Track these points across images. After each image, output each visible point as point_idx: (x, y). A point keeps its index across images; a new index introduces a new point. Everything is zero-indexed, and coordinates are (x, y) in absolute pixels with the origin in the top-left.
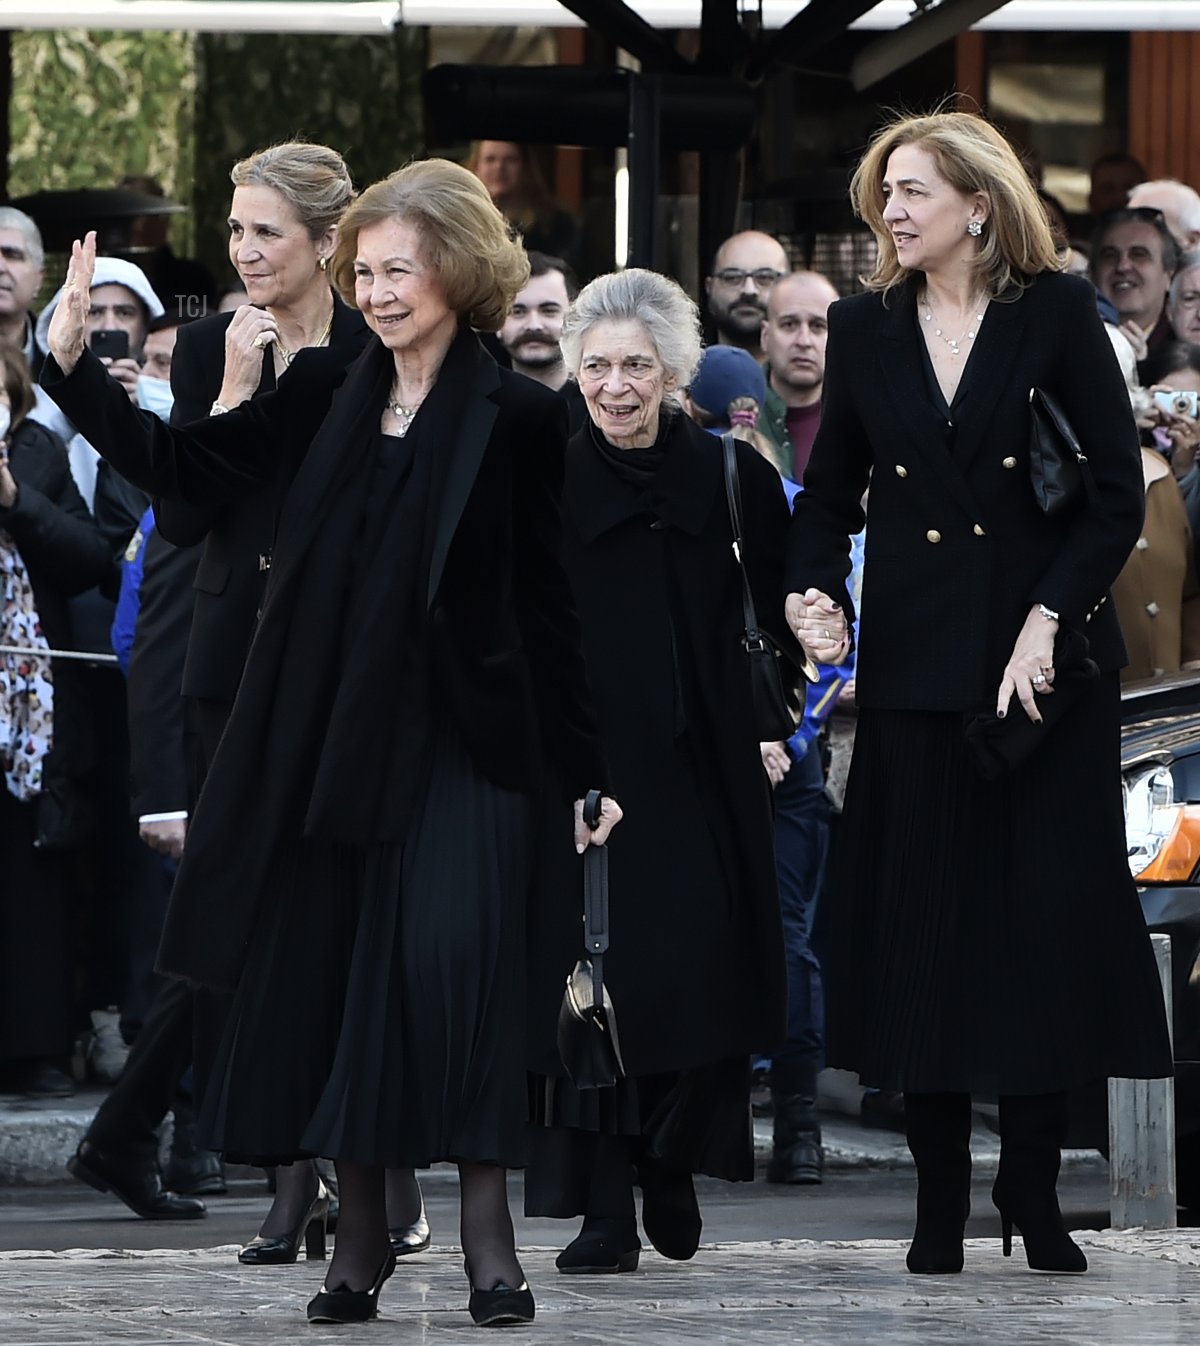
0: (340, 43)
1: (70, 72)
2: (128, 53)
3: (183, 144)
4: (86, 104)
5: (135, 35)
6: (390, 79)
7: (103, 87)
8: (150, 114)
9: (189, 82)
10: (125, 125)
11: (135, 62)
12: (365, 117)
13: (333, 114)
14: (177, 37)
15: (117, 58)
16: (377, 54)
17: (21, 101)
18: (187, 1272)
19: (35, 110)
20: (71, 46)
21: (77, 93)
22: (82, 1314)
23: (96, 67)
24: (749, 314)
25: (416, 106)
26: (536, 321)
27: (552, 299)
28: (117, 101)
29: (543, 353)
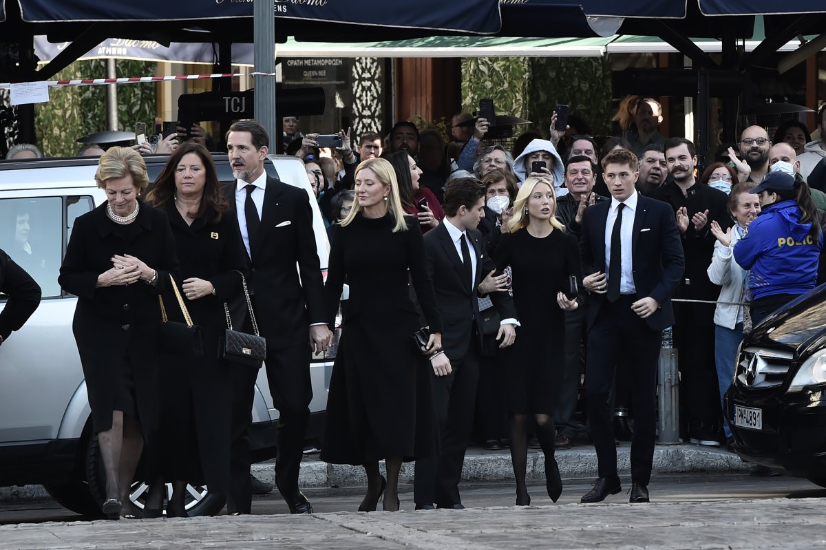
0: (581, 60)
1: (483, 72)
2: (504, 65)
3: (524, 98)
4: (489, 84)
5: (506, 59)
6: (599, 73)
7: (495, 78)
8: (512, 87)
9: (526, 76)
10: (504, 91)
11: (506, 69)
12: (591, 87)
13: (579, 85)
14: (522, 60)
15: (500, 67)
16: (595, 64)
17: (465, 84)
18: (559, 514)
19: (470, 87)
20: (483, 64)
21: (485, 81)
22: (523, 530)
23: (492, 70)
24: (756, 154)
25: (609, 83)
26: (678, 163)
27: (683, 154)
28: (500, 83)
29: (682, 175)
